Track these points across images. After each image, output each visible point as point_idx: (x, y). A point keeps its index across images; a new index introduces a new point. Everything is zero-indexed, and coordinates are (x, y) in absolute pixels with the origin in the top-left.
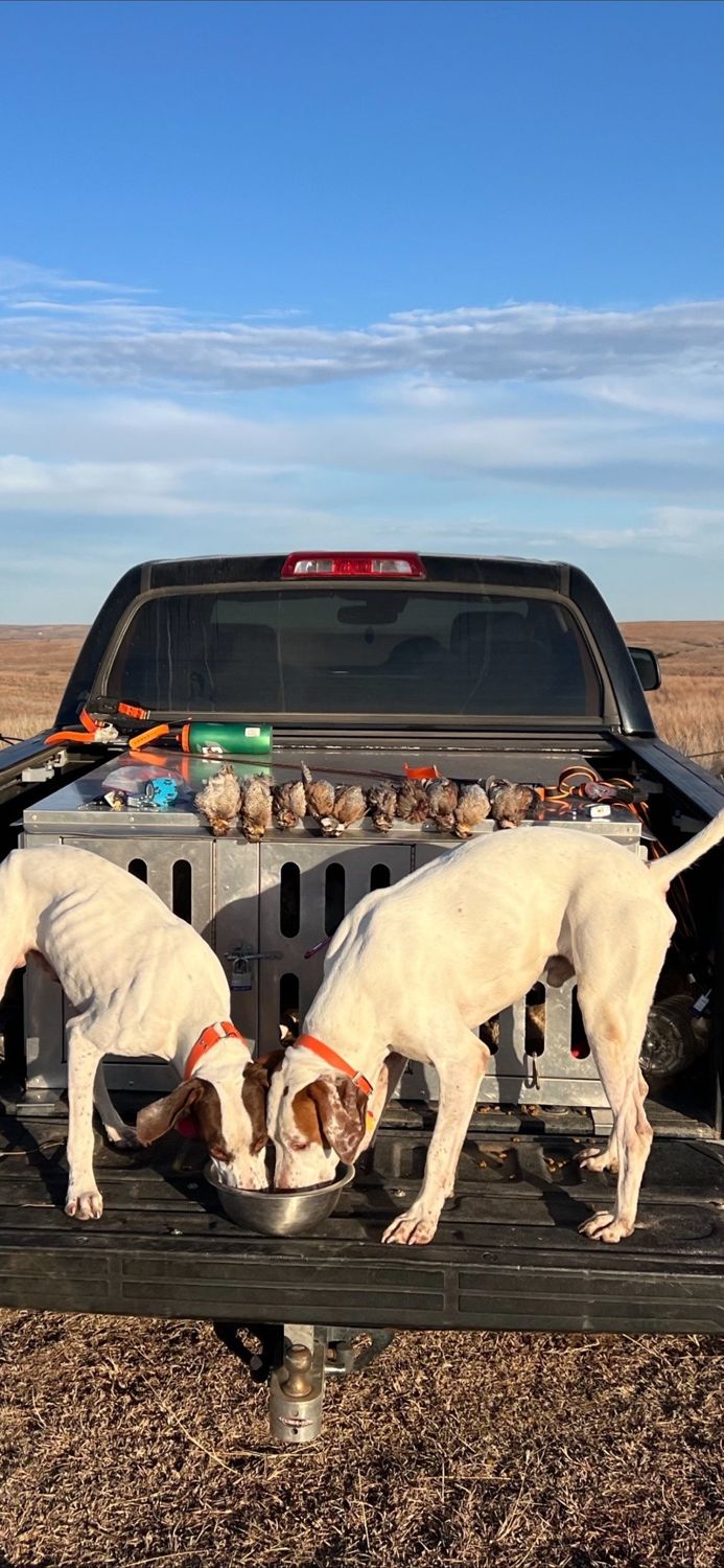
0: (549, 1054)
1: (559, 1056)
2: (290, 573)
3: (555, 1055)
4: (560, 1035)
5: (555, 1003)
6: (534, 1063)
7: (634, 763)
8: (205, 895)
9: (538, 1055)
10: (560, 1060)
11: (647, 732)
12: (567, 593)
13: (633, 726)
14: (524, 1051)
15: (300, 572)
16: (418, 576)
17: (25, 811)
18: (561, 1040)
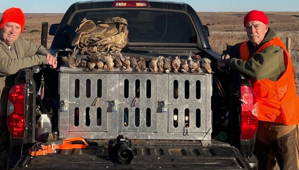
0: (191, 127)
1: (193, 127)
2: (115, 6)
3: (192, 127)
4: (193, 122)
5: (192, 114)
6: (187, 129)
7: (206, 55)
8: (105, 88)
9: (188, 127)
10: (193, 128)
11: (209, 48)
12: (187, 11)
13: (206, 46)
14: (184, 126)
15: (117, 5)
16: (149, 7)
17: (61, 67)
18: (194, 123)
